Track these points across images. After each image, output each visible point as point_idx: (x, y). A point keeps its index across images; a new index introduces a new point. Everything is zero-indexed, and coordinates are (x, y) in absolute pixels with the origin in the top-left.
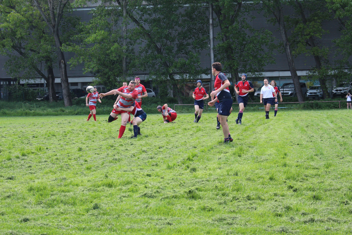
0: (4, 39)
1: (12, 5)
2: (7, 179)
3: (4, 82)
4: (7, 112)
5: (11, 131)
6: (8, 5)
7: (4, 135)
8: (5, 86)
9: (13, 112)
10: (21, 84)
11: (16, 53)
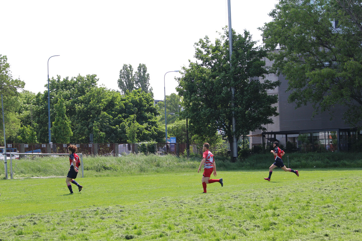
0: (343, 88)
1: (350, 54)
2: (353, 232)
3: (344, 133)
4: (347, 163)
5: (353, 183)
6: (347, 53)
7: (346, 186)
8: (344, 137)
9: (353, 163)
10: (361, 134)
11: (355, 102)
